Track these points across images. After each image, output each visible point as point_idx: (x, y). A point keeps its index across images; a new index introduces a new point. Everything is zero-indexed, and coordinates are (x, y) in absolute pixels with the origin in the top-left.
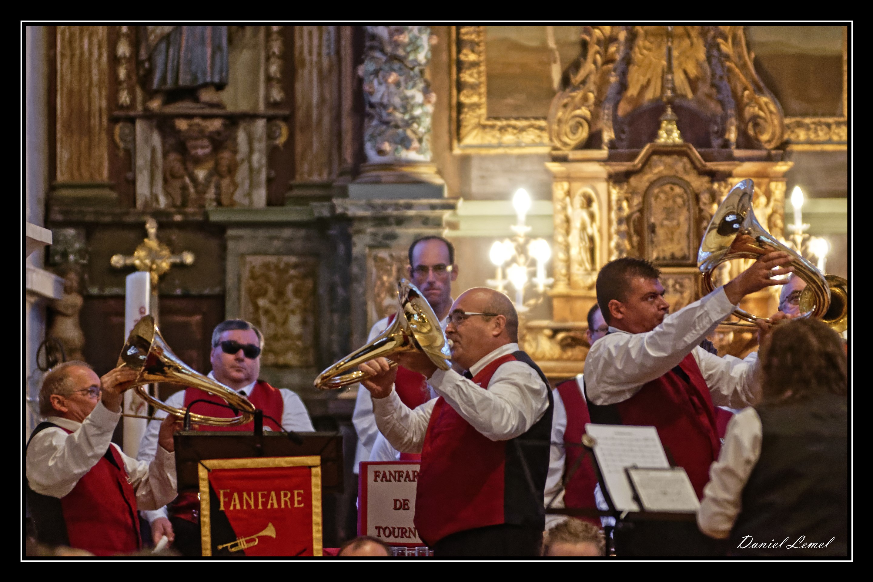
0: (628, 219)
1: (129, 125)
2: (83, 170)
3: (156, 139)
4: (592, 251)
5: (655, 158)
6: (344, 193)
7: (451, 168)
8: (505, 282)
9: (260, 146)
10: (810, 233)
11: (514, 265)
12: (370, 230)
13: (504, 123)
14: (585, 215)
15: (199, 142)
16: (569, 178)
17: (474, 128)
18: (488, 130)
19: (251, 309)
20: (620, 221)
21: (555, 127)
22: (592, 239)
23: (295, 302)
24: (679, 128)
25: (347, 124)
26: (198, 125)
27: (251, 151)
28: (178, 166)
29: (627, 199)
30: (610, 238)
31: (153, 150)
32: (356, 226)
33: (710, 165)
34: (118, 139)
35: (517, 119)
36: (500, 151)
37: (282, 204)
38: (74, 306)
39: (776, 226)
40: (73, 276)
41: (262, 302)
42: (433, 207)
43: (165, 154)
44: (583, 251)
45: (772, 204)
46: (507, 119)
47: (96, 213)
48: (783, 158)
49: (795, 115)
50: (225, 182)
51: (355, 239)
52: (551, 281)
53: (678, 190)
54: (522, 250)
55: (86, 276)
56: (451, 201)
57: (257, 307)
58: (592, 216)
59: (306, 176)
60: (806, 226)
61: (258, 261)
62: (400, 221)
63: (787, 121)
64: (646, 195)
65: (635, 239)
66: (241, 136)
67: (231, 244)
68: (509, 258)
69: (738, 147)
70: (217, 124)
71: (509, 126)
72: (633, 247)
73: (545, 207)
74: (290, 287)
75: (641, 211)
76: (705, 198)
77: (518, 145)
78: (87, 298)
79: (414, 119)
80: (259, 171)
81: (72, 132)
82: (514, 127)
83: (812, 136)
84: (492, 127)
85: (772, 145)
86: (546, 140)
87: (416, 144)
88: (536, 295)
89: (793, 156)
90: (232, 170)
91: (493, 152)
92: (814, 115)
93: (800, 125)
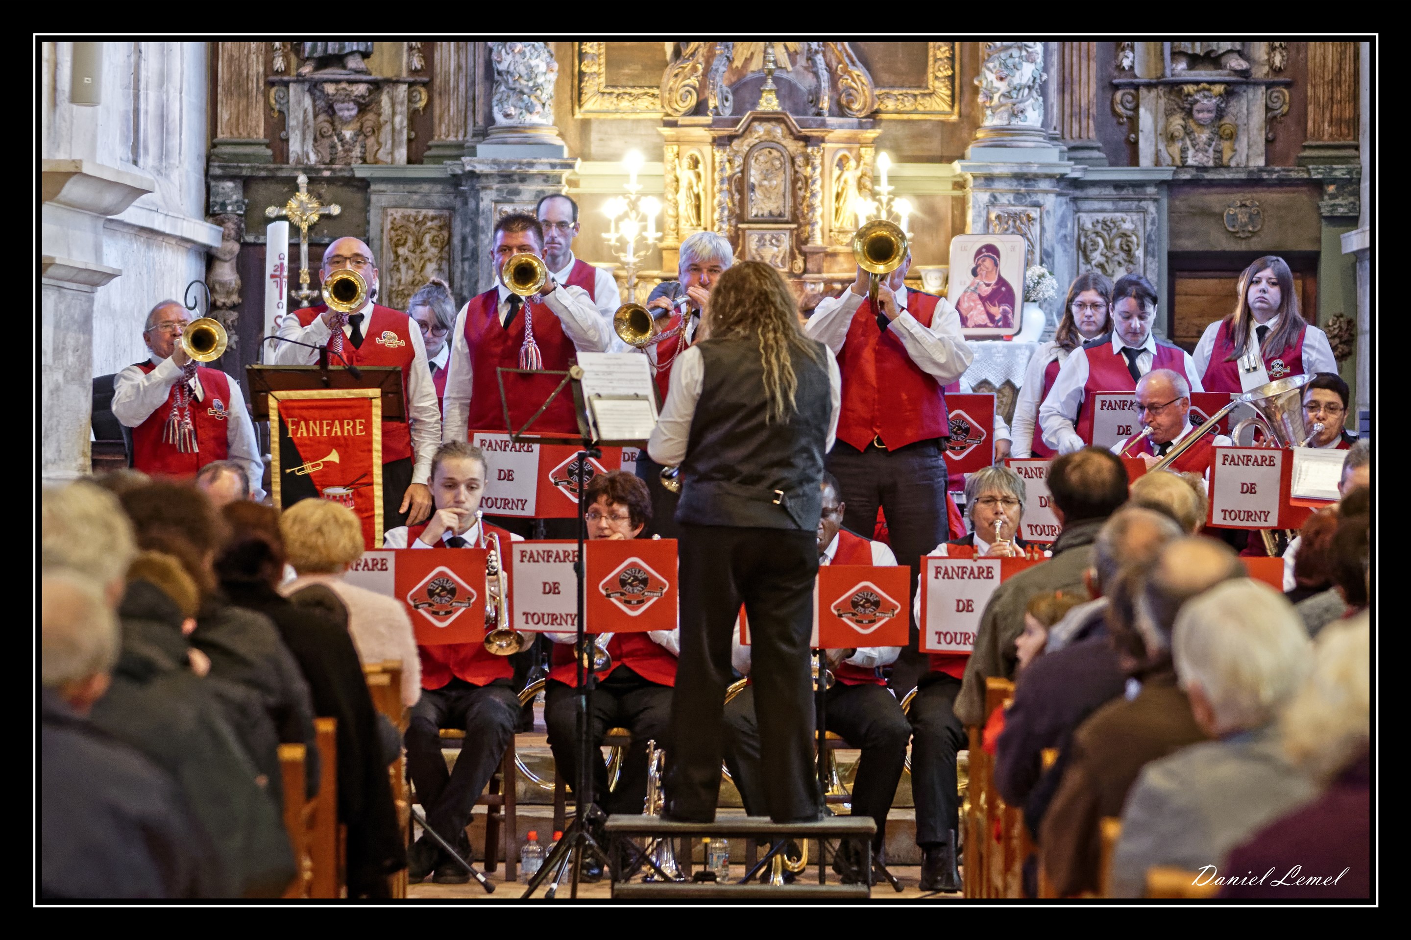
0: (730, 178)
1: (283, 89)
2: (241, 130)
3: (307, 102)
4: (698, 208)
5: (756, 124)
6: (473, 152)
7: (573, 132)
8: (618, 235)
9: (402, 109)
10: (894, 194)
11: (626, 220)
12: (495, 186)
13: (621, 90)
14: (691, 174)
15: (346, 105)
16: (678, 141)
17: (594, 95)
18: (606, 96)
19: (392, 256)
20: (722, 181)
21: (667, 95)
22: (698, 197)
23: (433, 251)
24: (778, 97)
25: (480, 90)
26: (344, 89)
27: (394, 114)
28: (327, 127)
29: (729, 161)
30: (714, 197)
31: (305, 111)
32: (484, 182)
33: (805, 132)
34: (273, 102)
35: (633, 87)
36: (618, 116)
37: (421, 163)
38: (231, 252)
39: (865, 187)
40: (230, 225)
41: (401, 251)
42: (553, 166)
43: (316, 116)
44: (689, 208)
45: (861, 167)
46: (624, 87)
47: (252, 168)
48: (873, 126)
49: (884, 87)
50: (371, 141)
51: (482, 194)
52: (660, 234)
53: (775, 153)
54: (633, 205)
55: (243, 225)
56: (570, 161)
57: (397, 256)
58: (698, 176)
59: (443, 137)
60: (891, 188)
61: (398, 214)
62: (523, 179)
63: (877, 92)
64: (746, 158)
65: (737, 197)
66: (385, 100)
67: (374, 198)
68: (621, 213)
69: (832, 114)
70: (362, 89)
71: (625, 93)
72: (734, 205)
73: (657, 168)
74: (428, 237)
75: (742, 172)
76: (800, 161)
77: (634, 112)
78: (244, 245)
79: (537, 87)
80: (401, 132)
81: (232, 94)
82: (630, 94)
83: (900, 107)
84: (611, 94)
85: (863, 114)
86: (659, 107)
87: (539, 108)
88: (647, 247)
89: (883, 124)
90: (376, 129)
91: (611, 116)
92: (902, 87)
93: (888, 95)
